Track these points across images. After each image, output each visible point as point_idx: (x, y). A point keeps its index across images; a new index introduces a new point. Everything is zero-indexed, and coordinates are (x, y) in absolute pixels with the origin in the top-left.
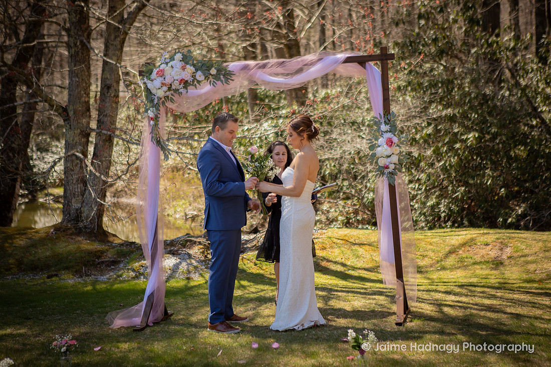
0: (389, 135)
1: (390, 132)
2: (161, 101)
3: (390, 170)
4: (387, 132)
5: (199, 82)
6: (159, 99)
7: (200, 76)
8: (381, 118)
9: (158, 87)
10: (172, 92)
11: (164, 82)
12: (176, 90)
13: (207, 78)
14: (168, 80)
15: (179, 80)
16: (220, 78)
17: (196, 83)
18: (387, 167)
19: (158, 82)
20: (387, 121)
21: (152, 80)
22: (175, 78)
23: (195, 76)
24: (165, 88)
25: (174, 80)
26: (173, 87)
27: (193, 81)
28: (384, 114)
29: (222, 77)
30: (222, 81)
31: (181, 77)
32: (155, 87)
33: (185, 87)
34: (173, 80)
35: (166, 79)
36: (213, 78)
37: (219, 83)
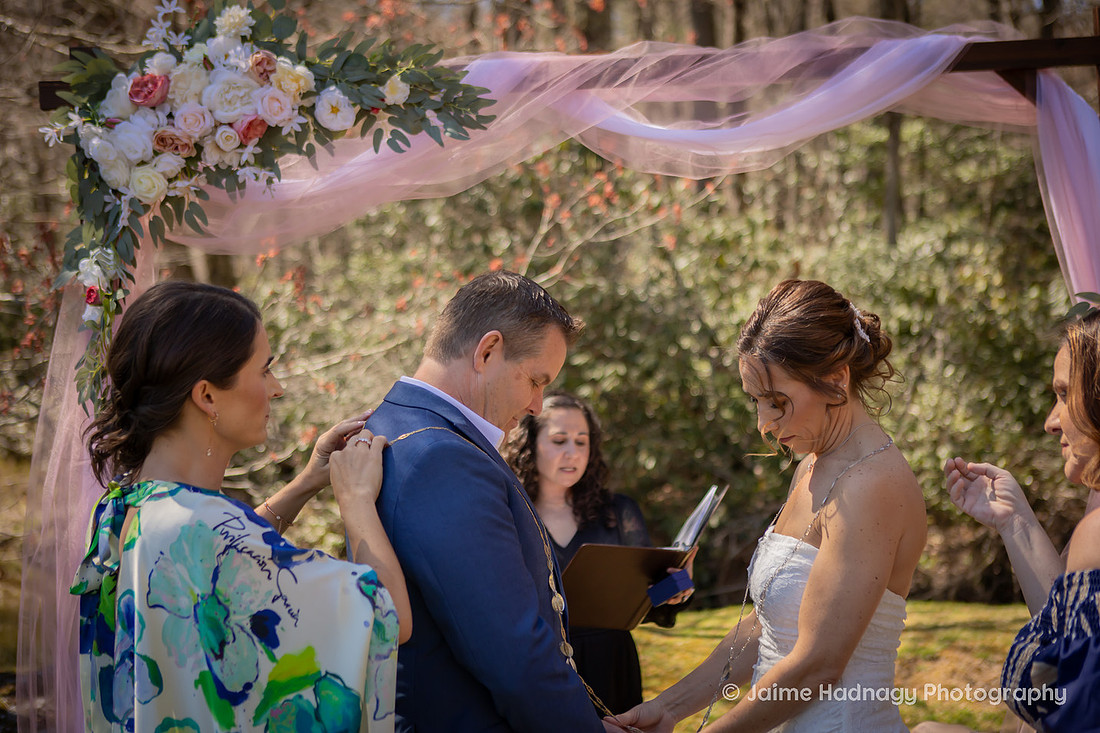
2: (144, 221)
5: (326, 135)
6: (139, 207)
7: (335, 108)
9: (136, 157)
10: (201, 181)
11: (170, 130)
12: (224, 176)
13: (366, 115)
14: (189, 125)
15: (242, 124)
16: (423, 119)
17: (311, 139)
19: (138, 132)
21: (110, 125)
22: (223, 115)
23: (312, 109)
24: (171, 162)
25: (218, 125)
26: (210, 158)
27: (301, 136)
29: (430, 114)
30: (434, 133)
31: (248, 110)
32: (121, 156)
33: (266, 160)
34: (209, 123)
35: (179, 121)
36: (391, 120)
37: (421, 141)
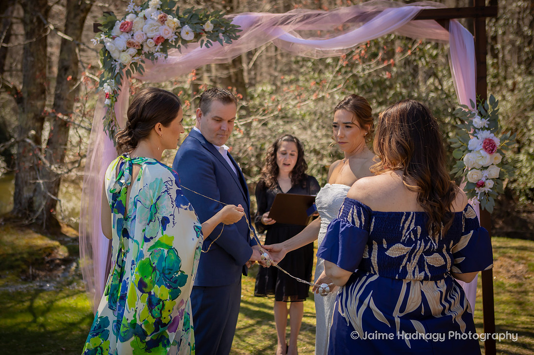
0: (486, 134)
1: (488, 129)
2: (124, 70)
3: (487, 189)
4: (483, 129)
5: (185, 42)
6: (123, 66)
7: (187, 33)
8: (473, 107)
9: (121, 49)
10: (143, 57)
11: (132, 40)
12: (150, 55)
13: (198, 36)
14: (138, 39)
15: (155, 38)
16: (218, 36)
17: (180, 43)
18: (482, 185)
19: (122, 41)
20: (483, 111)
21: (114, 38)
22: (150, 35)
23: (180, 33)
24: (133, 51)
25: (148, 38)
26: (146, 49)
27: (176, 42)
28: (477, 101)
29: (221, 35)
30: (221, 41)
31: (157, 33)
32: (117, 49)
33: (164, 50)
34: (145, 38)
35: (135, 36)
36: (207, 37)
37: (216, 44)
